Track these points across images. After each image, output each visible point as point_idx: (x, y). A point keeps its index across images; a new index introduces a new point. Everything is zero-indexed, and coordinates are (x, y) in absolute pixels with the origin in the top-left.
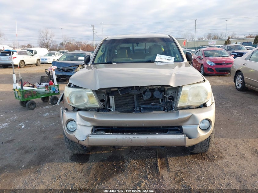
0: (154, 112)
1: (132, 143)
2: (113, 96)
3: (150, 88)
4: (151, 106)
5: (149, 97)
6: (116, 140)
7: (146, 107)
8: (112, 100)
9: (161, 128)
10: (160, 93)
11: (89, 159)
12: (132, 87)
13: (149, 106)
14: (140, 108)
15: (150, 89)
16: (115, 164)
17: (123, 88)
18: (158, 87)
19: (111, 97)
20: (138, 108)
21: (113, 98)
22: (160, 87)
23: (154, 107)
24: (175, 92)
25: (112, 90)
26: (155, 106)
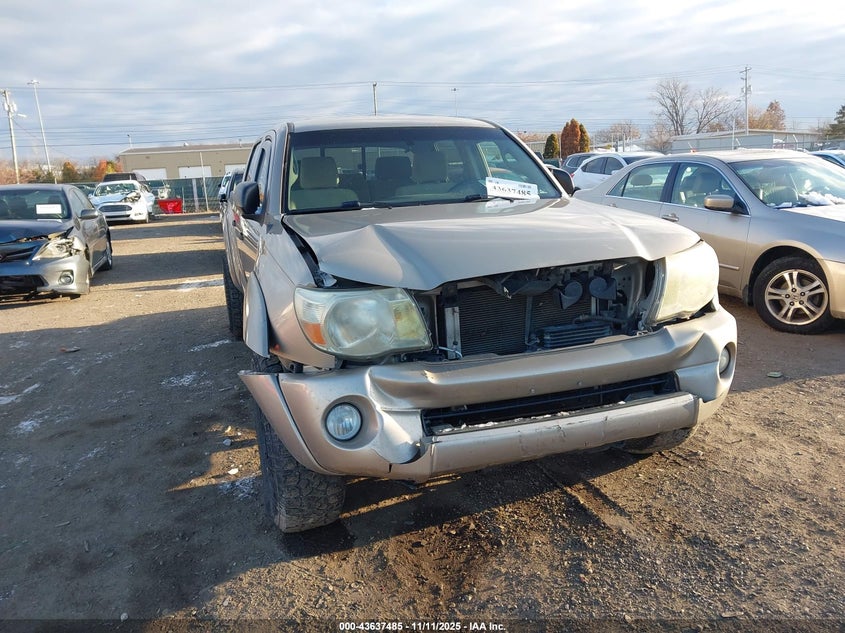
0: (597, 342)
1: (564, 441)
2: (457, 309)
3: (572, 270)
4: (576, 326)
5: (575, 299)
6: (520, 442)
7: (562, 331)
8: (452, 320)
9: (597, 391)
10: (606, 284)
11: (352, 537)
12: (531, 272)
13: (570, 327)
14: (541, 338)
15: (573, 275)
16: (454, 532)
17: (508, 276)
18: (595, 266)
19: (448, 312)
20: (533, 336)
21: (457, 315)
22: (601, 264)
23: (586, 328)
24: (630, 279)
25: (461, 286)
26: (586, 325)
